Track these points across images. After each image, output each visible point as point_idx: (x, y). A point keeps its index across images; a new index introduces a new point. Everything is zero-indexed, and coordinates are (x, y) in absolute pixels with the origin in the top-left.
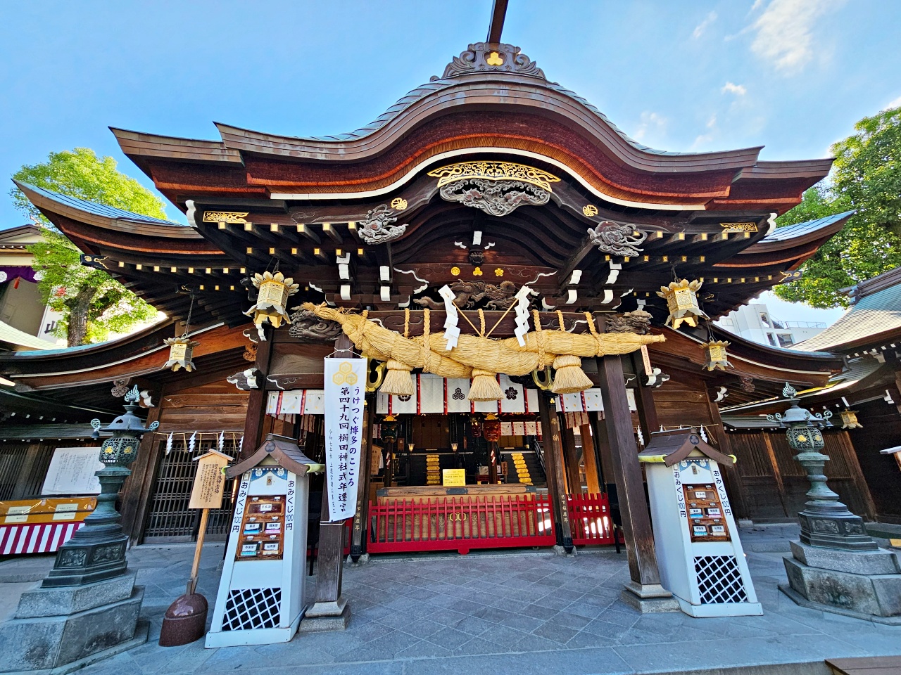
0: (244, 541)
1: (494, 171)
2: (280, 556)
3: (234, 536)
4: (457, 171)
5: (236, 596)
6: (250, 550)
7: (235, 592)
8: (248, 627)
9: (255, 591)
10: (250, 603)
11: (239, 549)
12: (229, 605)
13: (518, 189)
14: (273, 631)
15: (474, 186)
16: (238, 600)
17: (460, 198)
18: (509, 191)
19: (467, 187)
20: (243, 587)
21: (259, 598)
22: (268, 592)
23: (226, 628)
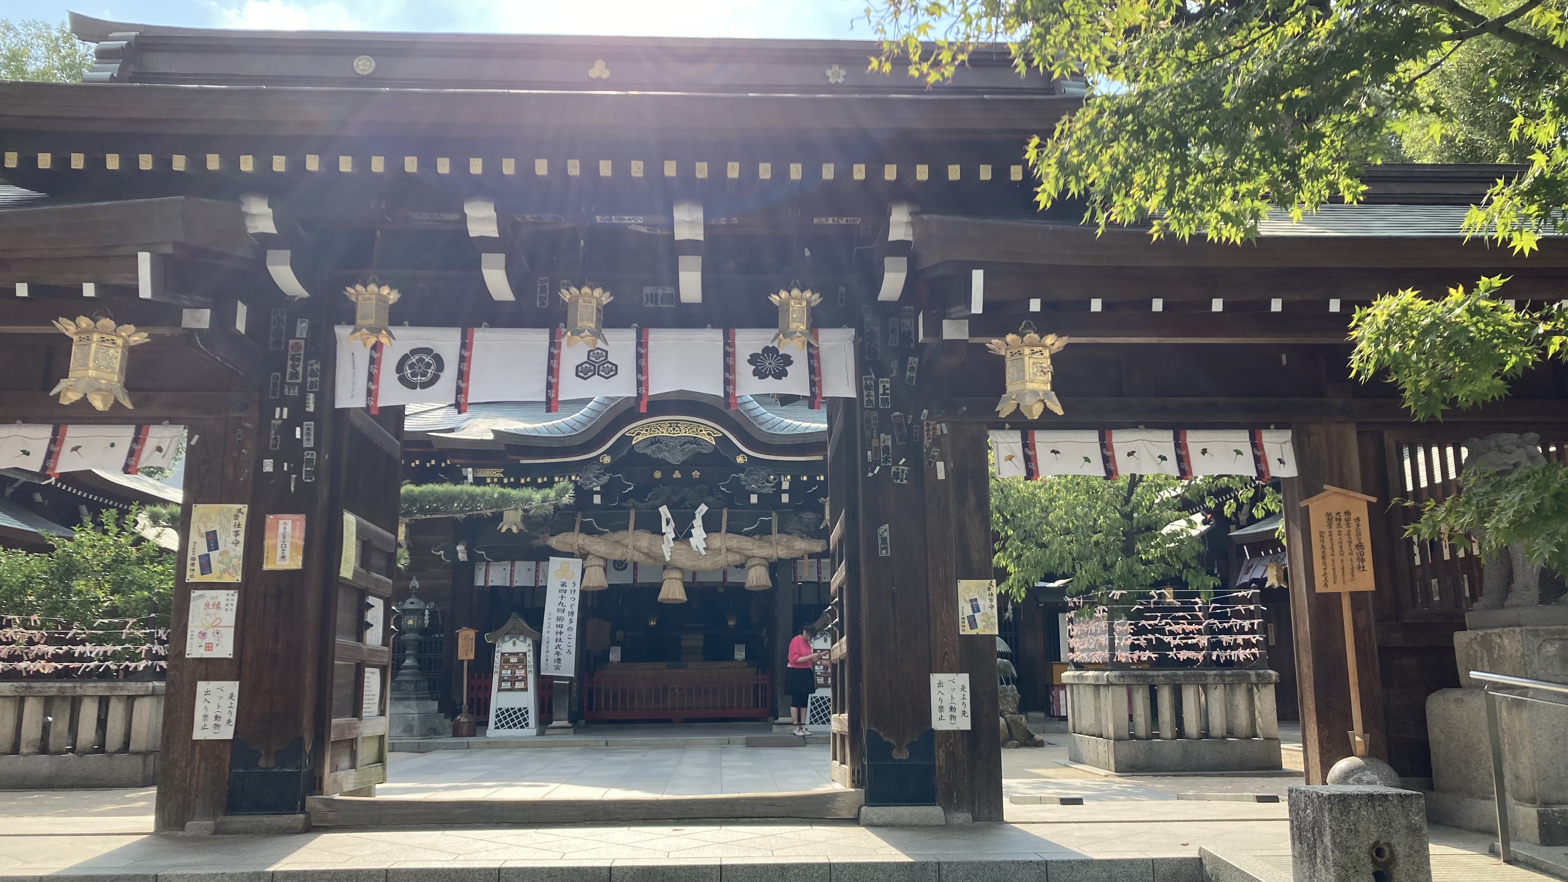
0: (502, 680)
1: (674, 429)
2: (526, 689)
3: (496, 678)
4: (647, 430)
5: (501, 712)
6: (507, 685)
7: (500, 709)
8: (510, 727)
9: (512, 709)
10: (510, 715)
11: (500, 685)
12: (497, 716)
13: (691, 443)
14: (525, 730)
15: (659, 442)
16: (503, 713)
17: (648, 451)
18: (684, 444)
19: (652, 444)
20: (504, 706)
21: (515, 713)
22: (520, 710)
23: (498, 728)
